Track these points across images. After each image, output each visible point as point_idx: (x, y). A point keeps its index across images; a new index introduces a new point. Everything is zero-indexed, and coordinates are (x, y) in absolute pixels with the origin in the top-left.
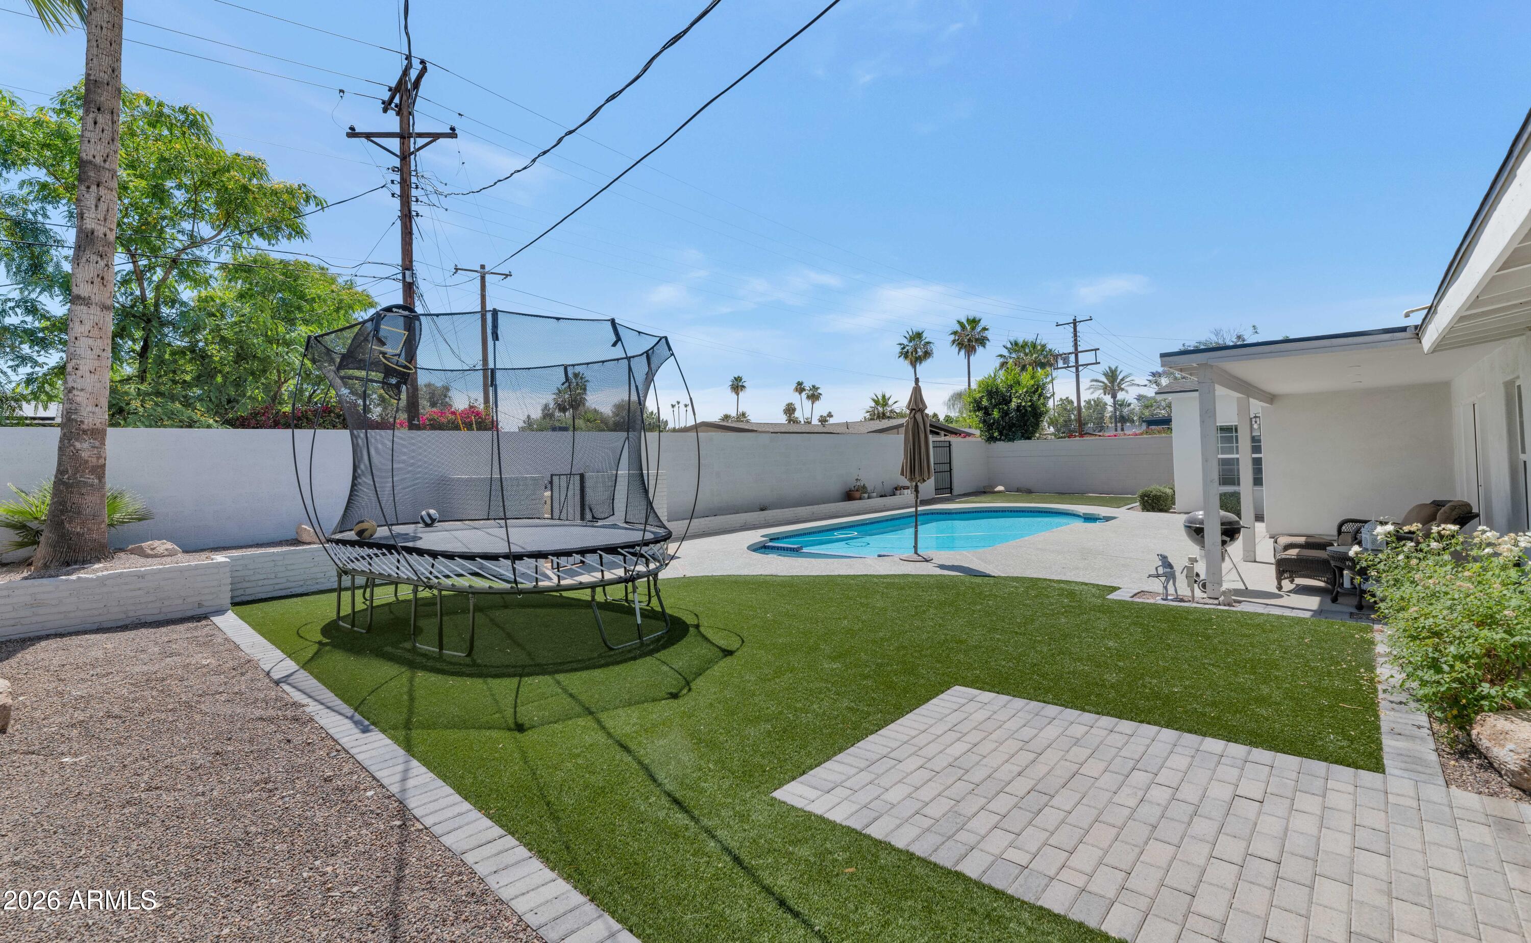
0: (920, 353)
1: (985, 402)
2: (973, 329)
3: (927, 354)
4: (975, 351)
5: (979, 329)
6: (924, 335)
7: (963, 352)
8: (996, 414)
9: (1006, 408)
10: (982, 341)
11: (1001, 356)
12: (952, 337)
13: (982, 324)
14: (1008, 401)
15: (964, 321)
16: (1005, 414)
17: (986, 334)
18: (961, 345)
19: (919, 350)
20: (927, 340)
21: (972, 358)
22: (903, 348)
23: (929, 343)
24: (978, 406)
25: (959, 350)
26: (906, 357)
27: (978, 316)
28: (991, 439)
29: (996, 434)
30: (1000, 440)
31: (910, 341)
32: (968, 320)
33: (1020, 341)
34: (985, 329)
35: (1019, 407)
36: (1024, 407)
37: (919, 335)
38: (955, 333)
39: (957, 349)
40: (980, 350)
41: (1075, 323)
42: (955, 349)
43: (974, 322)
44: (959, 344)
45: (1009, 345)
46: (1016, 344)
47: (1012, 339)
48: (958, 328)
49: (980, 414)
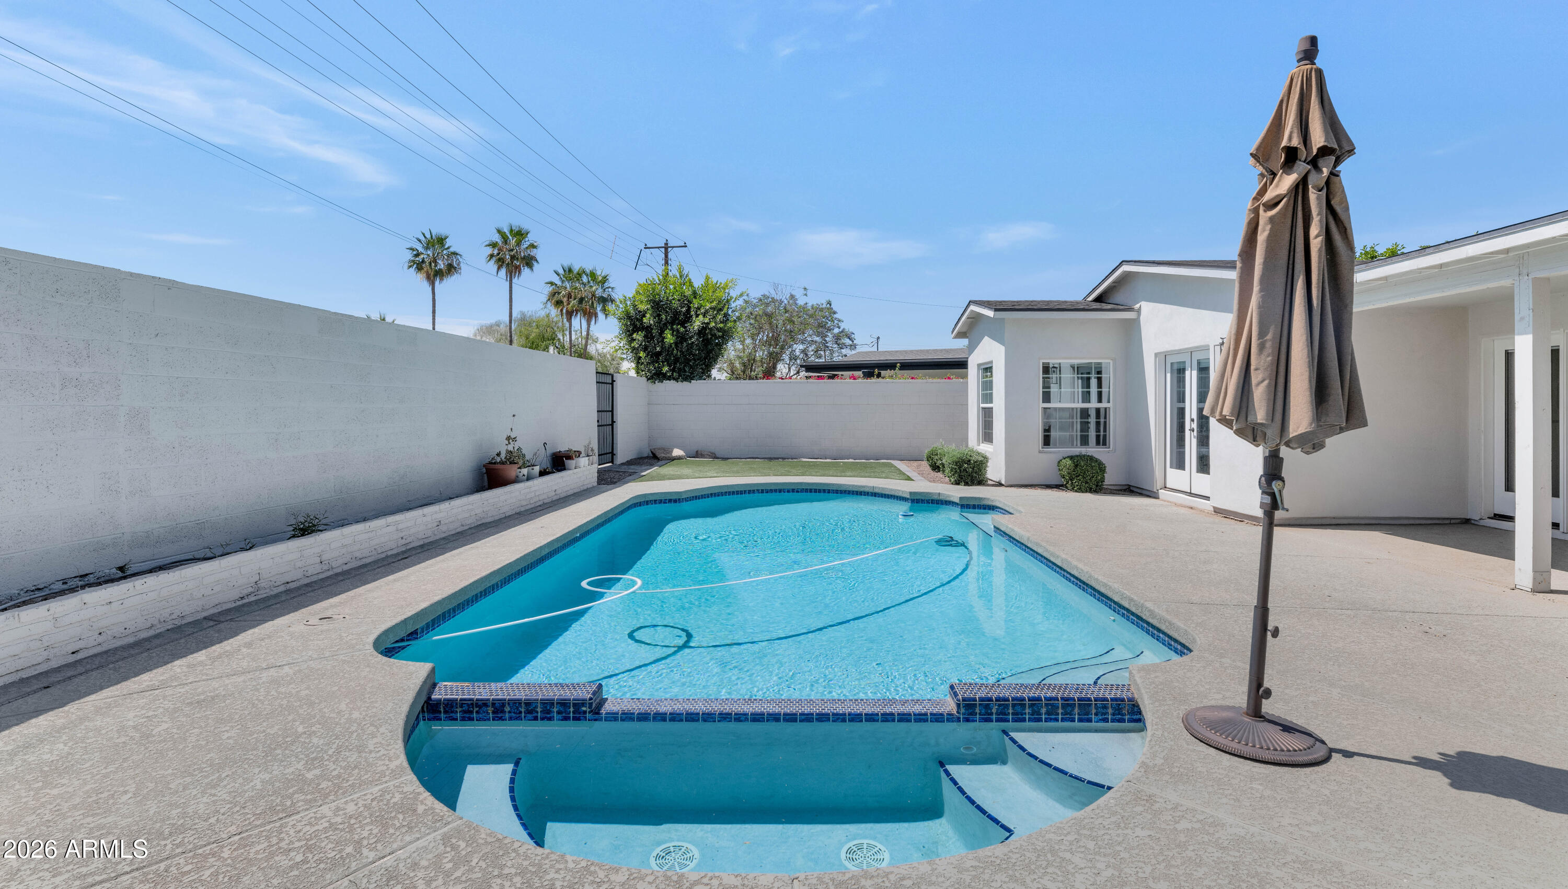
0: (441, 265)
1: (648, 320)
2: (519, 244)
3: (451, 269)
4: (520, 272)
5: (525, 245)
6: (448, 243)
7: (503, 271)
8: (669, 338)
9: (682, 329)
10: (529, 261)
11: (552, 283)
12: (489, 251)
13: (531, 238)
14: (688, 318)
15: (506, 230)
16: (681, 338)
17: (533, 252)
18: (501, 262)
19: (440, 262)
20: (452, 250)
21: (515, 281)
22: (417, 255)
23: (455, 254)
24: (635, 326)
25: (499, 269)
26: (419, 268)
27: (525, 226)
28: (657, 376)
29: (665, 369)
30: (669, 378)
31: (427, 248)
32: (511, 231)
33: (576, 268)
34: (533, 246)
35: (702, 331)
36: (711, 329)
37: (441, 241)
38: (493, 245)
39: (496, 267)
40: (526, 271)
41: (666, 247)
42: (492, 266)
43: (520, 234)
44: (499, 260)
45: (561, 271)
46: (570, 270)
47: (566, 265)
48: (497, 238)
49: (639, 336)
